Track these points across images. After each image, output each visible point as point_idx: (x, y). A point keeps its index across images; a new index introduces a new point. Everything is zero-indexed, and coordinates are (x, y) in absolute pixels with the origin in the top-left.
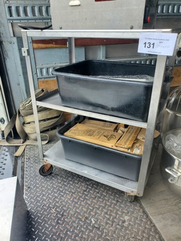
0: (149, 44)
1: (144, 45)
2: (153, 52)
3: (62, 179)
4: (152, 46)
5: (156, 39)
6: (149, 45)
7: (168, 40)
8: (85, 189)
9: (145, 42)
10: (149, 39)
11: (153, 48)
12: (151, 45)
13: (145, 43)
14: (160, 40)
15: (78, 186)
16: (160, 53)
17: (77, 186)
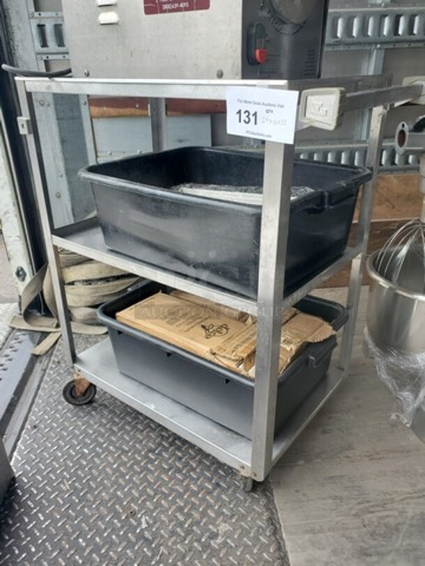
0: (247, 114)
1: (238, 115)
2: (255, 134)
3: (112, 418)
4: (252, 118)
5: (259, 104)
6: (248, 116)
7: (282, 106)
8: (153, 446)
9: (238, 110)
10: (245, 102)
11: (256, 123)
12: (250, 117)
13: (239, 112)
14: (266, 105)
15: (141, 438)
16: (270, 136)
17: (138, 438)
